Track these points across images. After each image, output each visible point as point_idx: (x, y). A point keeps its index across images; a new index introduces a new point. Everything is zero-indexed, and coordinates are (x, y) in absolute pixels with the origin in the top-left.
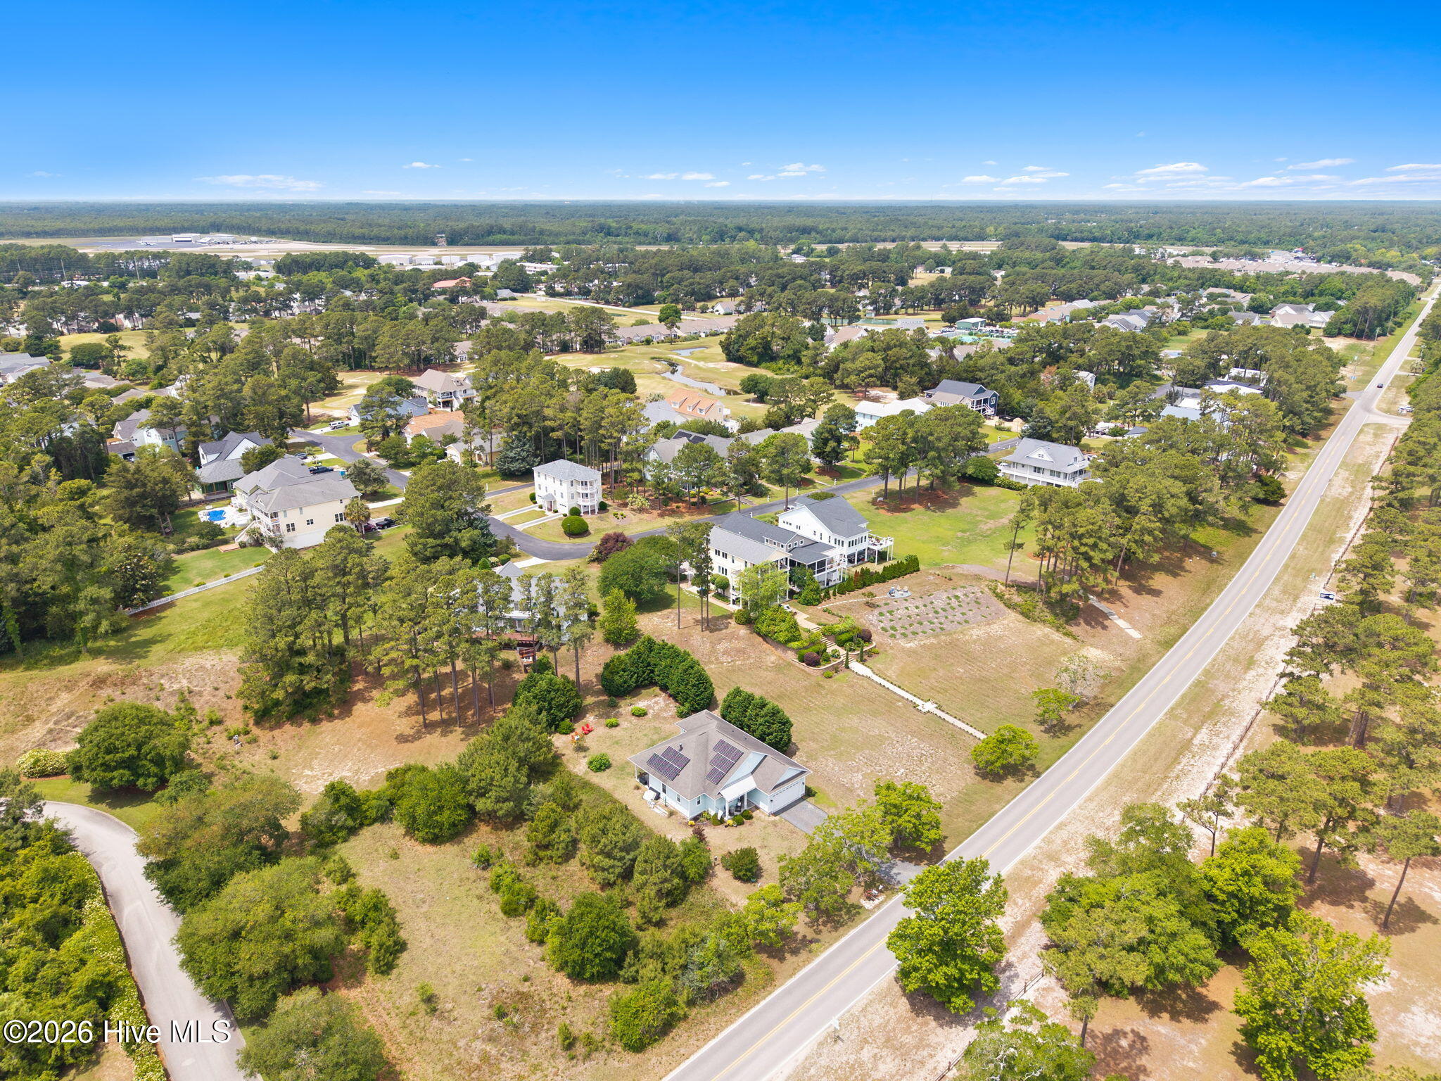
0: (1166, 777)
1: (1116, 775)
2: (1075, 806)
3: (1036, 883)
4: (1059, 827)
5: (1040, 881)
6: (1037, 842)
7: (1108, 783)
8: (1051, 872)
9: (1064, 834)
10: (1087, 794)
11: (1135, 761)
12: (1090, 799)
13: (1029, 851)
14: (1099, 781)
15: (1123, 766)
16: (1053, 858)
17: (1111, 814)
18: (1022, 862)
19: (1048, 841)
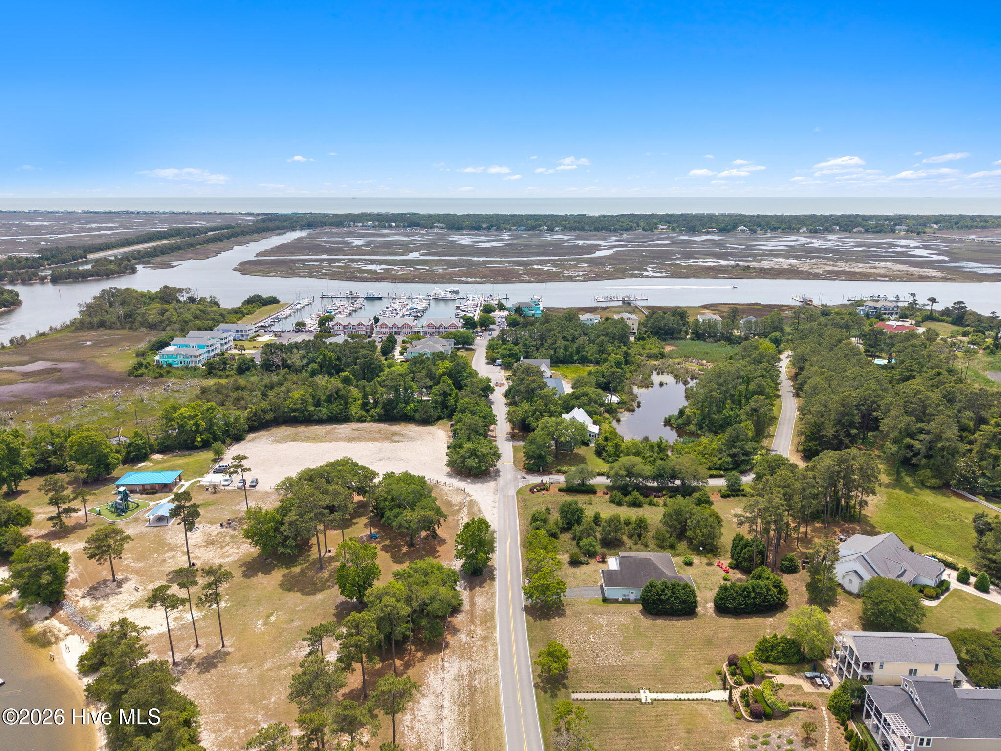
0: (471, 739)
1: (498, 715)
2: (500, 674)
3: (482, 623)
4: (496, 655)
5: (481, 625)
6: (498, 641)
7: (497, 704)
8: (480, 632)
9: (491, 653)
10: (501, 687)
11: (497, 739)
12: (497, 684)
13: (497, 634)
14: (502, 701)
15: (500, 727)
16: (485, 638)
17: (480, 683)
18: (495, 627)
19: (494, 645)
